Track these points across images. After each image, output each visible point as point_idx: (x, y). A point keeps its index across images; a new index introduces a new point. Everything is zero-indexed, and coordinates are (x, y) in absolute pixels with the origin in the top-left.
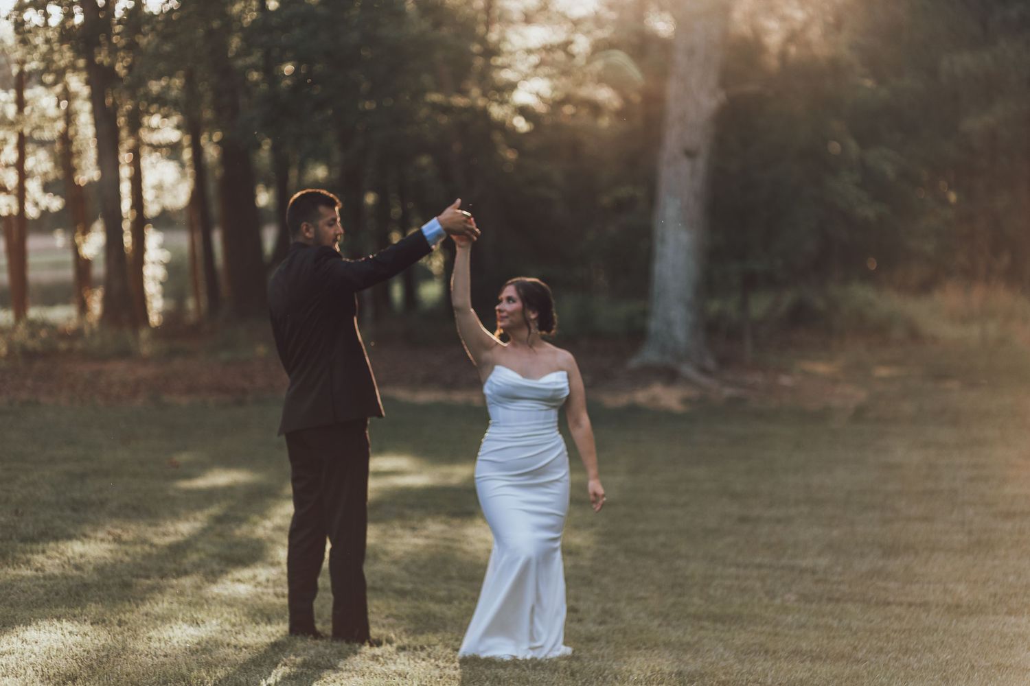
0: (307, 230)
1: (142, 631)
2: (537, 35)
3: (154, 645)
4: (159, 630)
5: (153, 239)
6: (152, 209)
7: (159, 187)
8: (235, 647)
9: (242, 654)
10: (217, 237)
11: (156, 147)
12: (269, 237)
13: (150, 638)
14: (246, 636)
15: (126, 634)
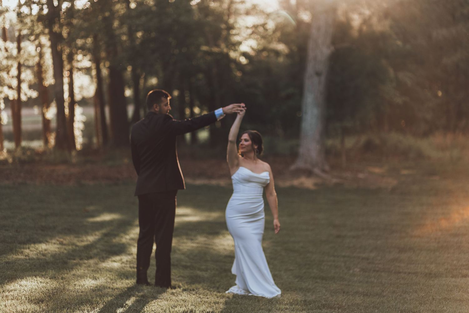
0: (156, 107)
1: (72, 282)
2: (251, 21)
3: (77, 287)
4: (79, 282)
5: (78, 111)
6: (78, 97)
7: (81, 88)
8: (112, 288)
9: (115, 292)
10: (107, 110)
11: (79, 69)
12: (130, 110)
13: (75, 285)
14: (117, 284)
15: (65, 283)
